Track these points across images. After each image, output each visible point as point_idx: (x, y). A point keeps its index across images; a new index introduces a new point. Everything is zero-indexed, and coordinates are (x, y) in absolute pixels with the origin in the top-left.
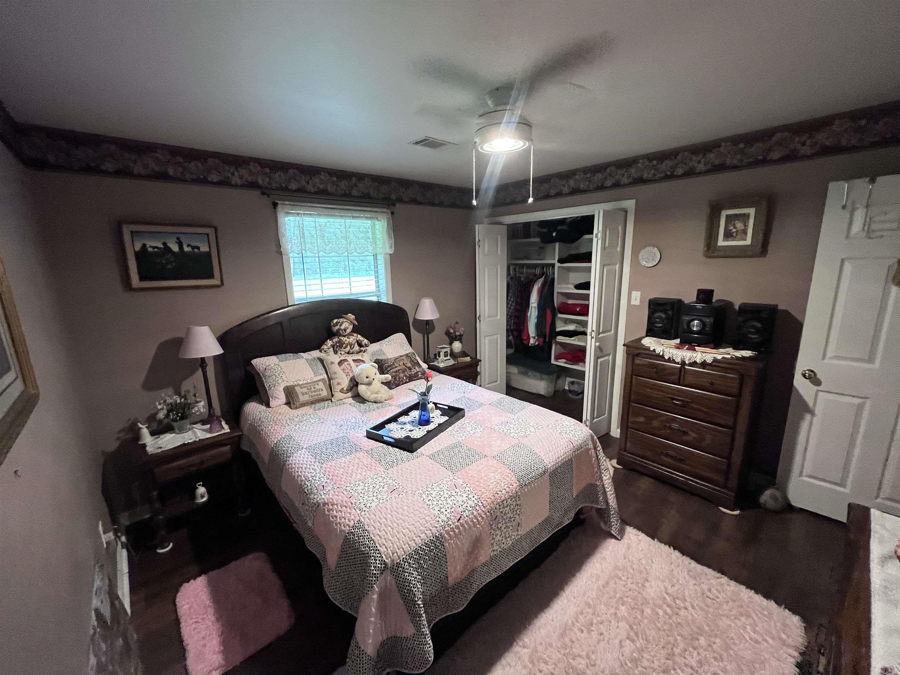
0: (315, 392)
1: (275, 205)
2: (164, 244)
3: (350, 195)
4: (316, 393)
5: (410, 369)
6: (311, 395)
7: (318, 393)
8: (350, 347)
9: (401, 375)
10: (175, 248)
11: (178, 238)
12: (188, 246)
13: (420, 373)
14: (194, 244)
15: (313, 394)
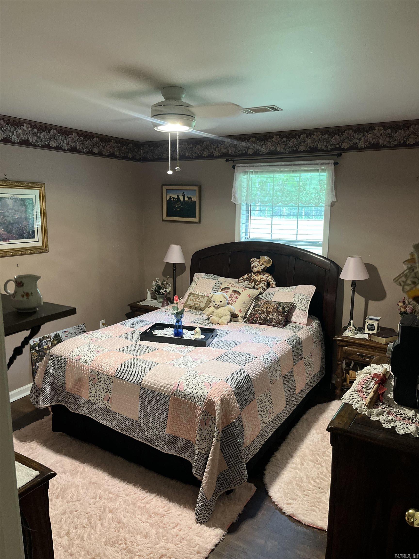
0: (198, 301)
1: (234, 167)
2: (178, 196)
3: (297, 151)
4: (197, 303)
5: (268, 313)
6: (194, 302)
7: (199, 303)
8: (255, 284)
9: (257, 315)
10: (182, 199)
11: (183, 193)
12: (187, 197)
13: (274, 320)
14: (189, 196)
15: (195, 302)
